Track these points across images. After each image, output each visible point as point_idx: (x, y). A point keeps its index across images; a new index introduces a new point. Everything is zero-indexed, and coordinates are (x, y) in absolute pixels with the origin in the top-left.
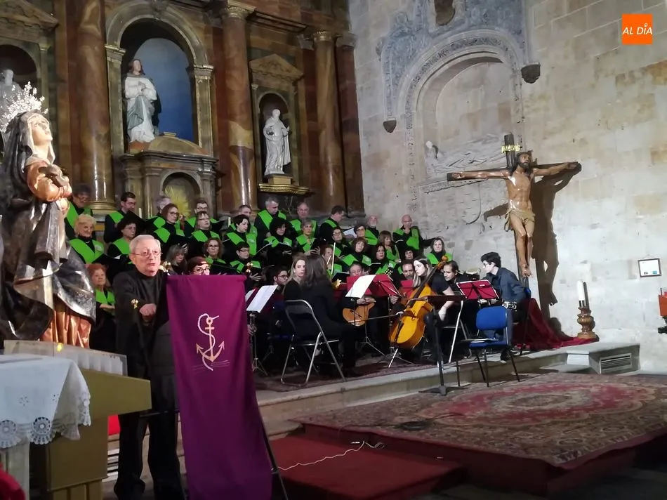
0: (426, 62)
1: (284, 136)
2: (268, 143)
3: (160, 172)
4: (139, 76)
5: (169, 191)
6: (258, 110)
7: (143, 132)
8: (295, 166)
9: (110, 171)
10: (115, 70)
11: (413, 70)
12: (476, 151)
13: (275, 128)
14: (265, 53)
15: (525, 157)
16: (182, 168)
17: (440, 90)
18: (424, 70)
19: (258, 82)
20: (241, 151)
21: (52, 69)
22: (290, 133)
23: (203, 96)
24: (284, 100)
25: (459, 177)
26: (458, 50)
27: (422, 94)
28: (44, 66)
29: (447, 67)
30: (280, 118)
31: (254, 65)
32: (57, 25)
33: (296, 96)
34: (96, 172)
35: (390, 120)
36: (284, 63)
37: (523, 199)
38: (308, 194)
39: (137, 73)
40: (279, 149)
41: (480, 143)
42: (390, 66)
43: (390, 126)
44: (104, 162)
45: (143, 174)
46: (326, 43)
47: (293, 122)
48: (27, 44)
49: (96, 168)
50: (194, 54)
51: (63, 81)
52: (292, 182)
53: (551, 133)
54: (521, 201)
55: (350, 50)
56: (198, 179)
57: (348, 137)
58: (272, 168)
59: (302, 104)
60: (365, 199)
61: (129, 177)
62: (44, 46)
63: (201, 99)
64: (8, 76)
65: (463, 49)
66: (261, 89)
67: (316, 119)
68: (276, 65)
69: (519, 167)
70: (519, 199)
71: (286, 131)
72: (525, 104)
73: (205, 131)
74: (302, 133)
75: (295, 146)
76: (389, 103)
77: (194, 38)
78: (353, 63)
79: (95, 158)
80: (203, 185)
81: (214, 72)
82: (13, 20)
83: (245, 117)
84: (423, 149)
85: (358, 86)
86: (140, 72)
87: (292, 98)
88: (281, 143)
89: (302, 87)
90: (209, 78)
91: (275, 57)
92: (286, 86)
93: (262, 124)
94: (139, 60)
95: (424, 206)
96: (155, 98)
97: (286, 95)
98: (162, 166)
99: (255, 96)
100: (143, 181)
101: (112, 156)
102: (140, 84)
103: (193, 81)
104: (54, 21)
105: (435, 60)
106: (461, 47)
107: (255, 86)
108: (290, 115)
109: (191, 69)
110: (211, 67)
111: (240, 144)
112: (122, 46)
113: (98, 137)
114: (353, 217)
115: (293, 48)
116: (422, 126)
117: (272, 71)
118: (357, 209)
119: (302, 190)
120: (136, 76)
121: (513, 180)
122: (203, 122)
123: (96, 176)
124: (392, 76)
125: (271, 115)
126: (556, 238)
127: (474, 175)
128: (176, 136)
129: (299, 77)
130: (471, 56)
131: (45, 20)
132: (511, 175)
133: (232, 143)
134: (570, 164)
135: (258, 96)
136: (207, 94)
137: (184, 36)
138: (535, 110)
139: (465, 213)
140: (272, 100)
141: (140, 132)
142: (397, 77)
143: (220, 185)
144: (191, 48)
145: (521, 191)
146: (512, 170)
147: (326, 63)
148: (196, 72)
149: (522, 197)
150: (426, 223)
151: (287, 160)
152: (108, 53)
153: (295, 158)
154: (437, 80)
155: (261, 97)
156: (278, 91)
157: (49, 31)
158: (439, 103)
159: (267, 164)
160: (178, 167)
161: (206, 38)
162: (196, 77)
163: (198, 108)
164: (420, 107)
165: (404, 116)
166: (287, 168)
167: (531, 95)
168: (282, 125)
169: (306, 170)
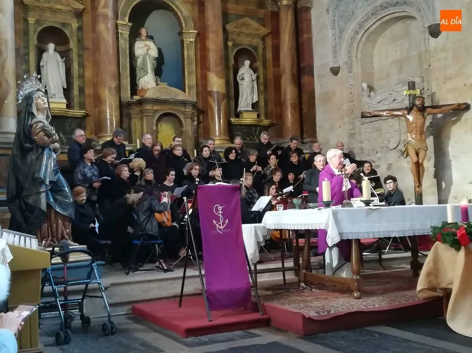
0: (362, 20)
1: (253, 81)
2: (240, 86)
3: (154, 113)
4: (146, 40)
5: (161, 126)
6: (232, 62)
7: (147, 81)
8: (262, 104)
9: (118, 113)
10: (125, 38)
11: (353, 26)
12: (396, 92)
13: (246, 75)
14: (240, 17)
15: (419, 100)
16: (170, 109)
17: (376, 41)
18: (361, 26)
19: (233, 40)
20: (216, 95)
21: (80, 41)
22: (258, 78)
23: (190, 53)
24: (253, 52)
25: (370, 115)
26: (386, 10)
27: (361, 45)
28: (75, 39)
29: (378, 23)
30: (251, 66)
31: (229, 27)
32: (84, 10)
33: (264, 49)
34: (108, 114)
35: (334, 66)
36: (254, 24)
37: (418, 133)
38: (271, 125)
39: (143, 38)
40: (249, 91)
41: (400, 85)
42: (336, 22)
43: (335, 71)
44: (114, 106)
45: (142, 114)
46: (288, 6)
47: (261, 69)
48: (64, 25)
49: (108, 112)
50: (183, 22)
51: (88, 49)
52: (258, 116)
53: (450, 79)
54: (416, 134)
55: (308, 9)
56: (182, 117)
57: (305, 79)
58: (243, 105)
59: (269, 55)
60: (318, 128)
61: (132, 116)
62: (75, 25)
63: (188, 56)
64: (51, 47)
65: (388, 9)
66: (235, 45)
67: (279, 66)
68: (248, 26)
69: (415, 107)
70: (415, 133)
71: (254, 77)
72: (431, 55)
73: (191, 80)
74: (268, 77)
75: (262, 88)
76: (335, 52)
77: (184, 10)
78: (310, 20)
79: (108, 104)
80: (185, 121)
81: (198, 35)
82: (54, 8)
83: (219, 68)
84: (361, 89)
85: (314, 39)
86: (146, 37)
87: (260, 50)
88: (250, 86)
89: (269, 41)
90: (194, 40)
91: (247, 20)
92: (257, 41)
93: (236, 72)
94: (146, 29)
95: (360, 135)
96: (157, 56)
97: (256, 48)
98: (155, 108)
99: (230, 51)
100: (142, 118)
101: (120, 102)
102: (146, 45)
103: (182, 42)
104: (81, 7)
105: (369, 18)
106: (387, 7)
107: (230, 44)
108: (259, 64)
109: (180, 34)
110: (196, 32)
111: (215, 89)
112: (129, 21)
113: (110, 89)
114: (307, 143)
115: (262, 11)
116: (360, 71)
117: (244, 30)
118: (310, 136)
119: (266, 122)
120: (143, 40)
121: (410, 118)
122: (189, 73)
123: (108, 117)
124: (337, 31)
125: (243, 64)
126: (452, 163)
127: (381, 113)
128: (168, 85)
129: (266, 34)
130: (396, 15)
131: (75, 7)
132: (408, 114)
133: (209, 89)
134: (459, 105)
135: (232, 51)
136: (192, 53)
137: (176, 10)
138: (439, 60)
139: (389, 141)
140: (243, 53)
141: (145, 82)
142: (341, 32)
143: (201, 120)
144: (182, 19)
145: (416, 126)
146: (409, 110)
147: (287, 21)
148: (185, 36)
149: (417, 131)
150: (362, 149)
151: (255, 99)
152: (119, 27)
153: (262, 97)
154: (372, 33)
155: (235, 51)
156: (249, 45)
157: (79, 15)
158: (376, 51)
159: (239, 103)
160: (167, 109)
161: (193, 9)
162: (184, 39)
163: (186, 63)
164: (359, 55)
165: (346, 63)
166: (255, 106)
167: (436, 48)
168: (252, 72)
169: (271, 106)
